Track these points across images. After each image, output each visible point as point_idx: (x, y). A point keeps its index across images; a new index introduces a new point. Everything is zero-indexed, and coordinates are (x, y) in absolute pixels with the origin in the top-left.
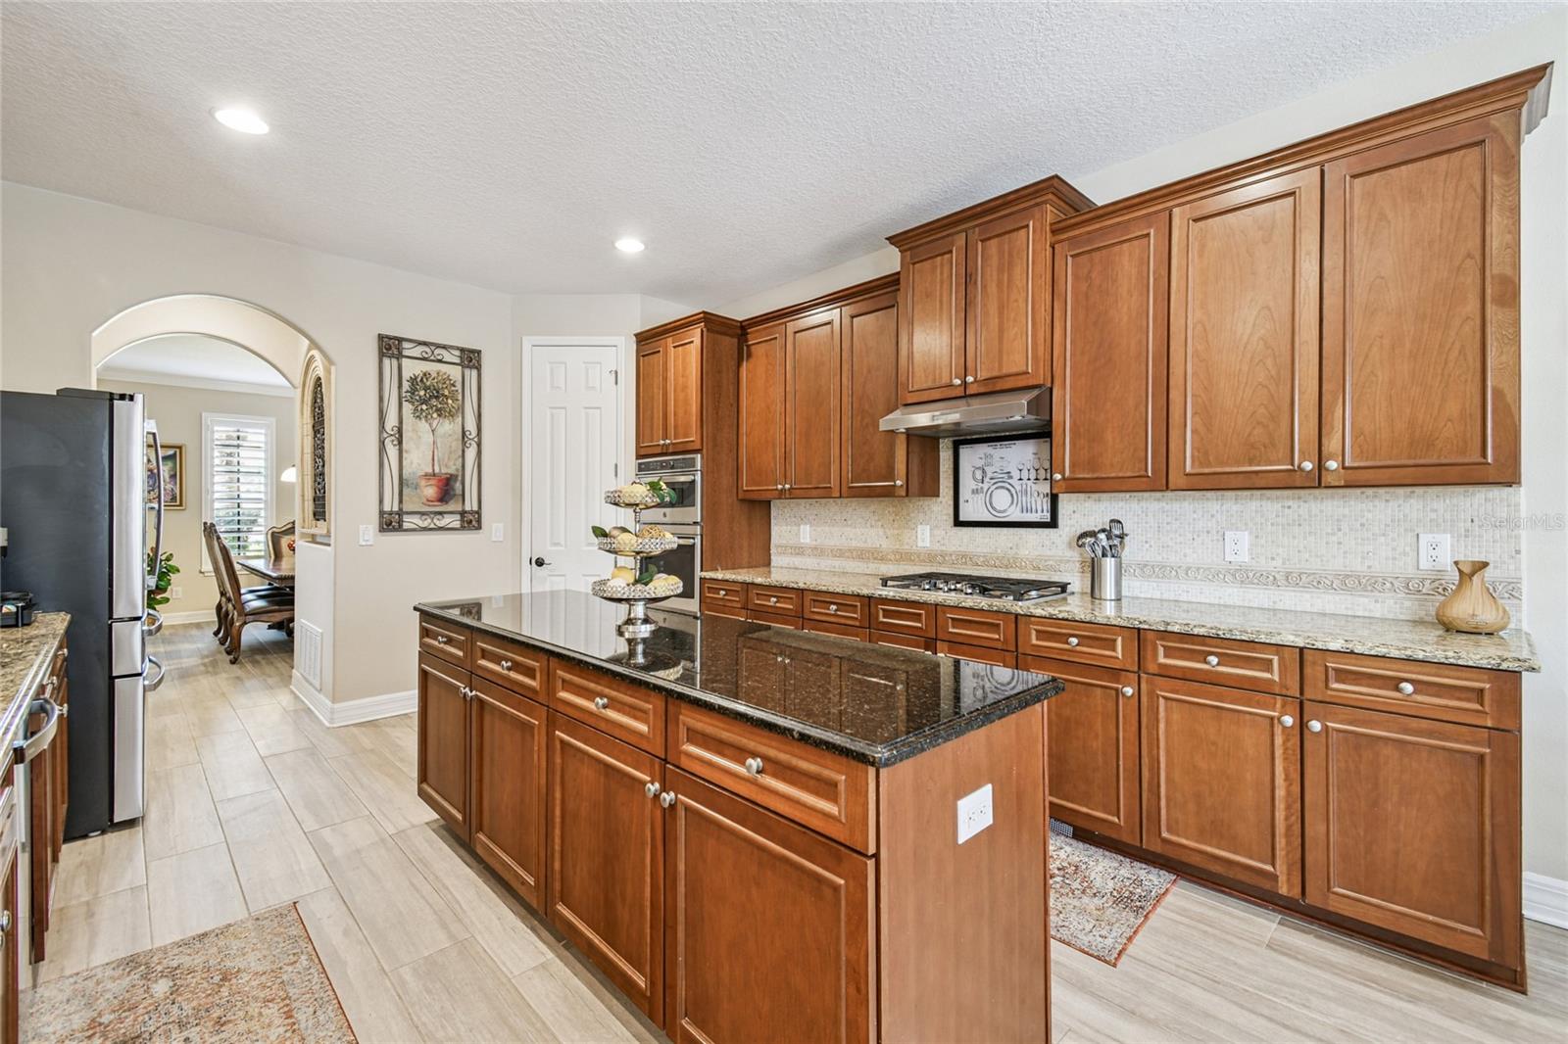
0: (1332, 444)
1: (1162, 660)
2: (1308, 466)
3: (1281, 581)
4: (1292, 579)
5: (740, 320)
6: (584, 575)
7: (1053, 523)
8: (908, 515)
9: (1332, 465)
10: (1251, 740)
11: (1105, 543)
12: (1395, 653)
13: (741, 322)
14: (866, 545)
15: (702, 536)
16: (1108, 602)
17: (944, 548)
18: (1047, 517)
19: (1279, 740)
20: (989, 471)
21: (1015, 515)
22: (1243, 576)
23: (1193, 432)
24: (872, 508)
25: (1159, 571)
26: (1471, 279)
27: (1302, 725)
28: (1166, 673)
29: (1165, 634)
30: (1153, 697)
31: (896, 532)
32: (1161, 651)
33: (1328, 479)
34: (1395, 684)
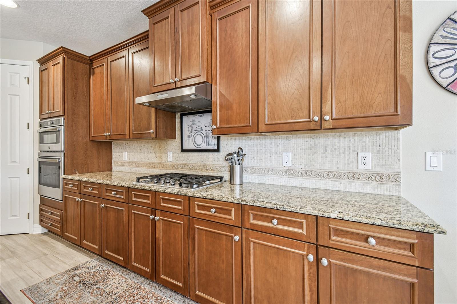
0: (327, 108)
1: (252, 221)
2: (316, 118)
3: (304, 175)
4: (308, 174)
5: (89, 56)
6: (10, 178)
7: (218, 150)
8: (164, 147)
9: (327, 118)
10: (293, 267)
11: (236, 158)
12: (365, 221)
13: (89, 57)
14: (148, 161)
15: (64, 158)
16: (237, 186)
17: (178, 162)
18: (215, 147)
19: (306, 268)
20: (194, 127)
21: (204, 147)
22: (290, 172)
23: (269, 103)
24: (151, 144)
25: (258, 171)
26: (390, 20)
27: (318, 260)
28: (254, 228)
29: (253, 208)
30: (248, 242)
31: (160, 155)
32: (251, 216)
33: (325, 125)
34: (366, 239)
